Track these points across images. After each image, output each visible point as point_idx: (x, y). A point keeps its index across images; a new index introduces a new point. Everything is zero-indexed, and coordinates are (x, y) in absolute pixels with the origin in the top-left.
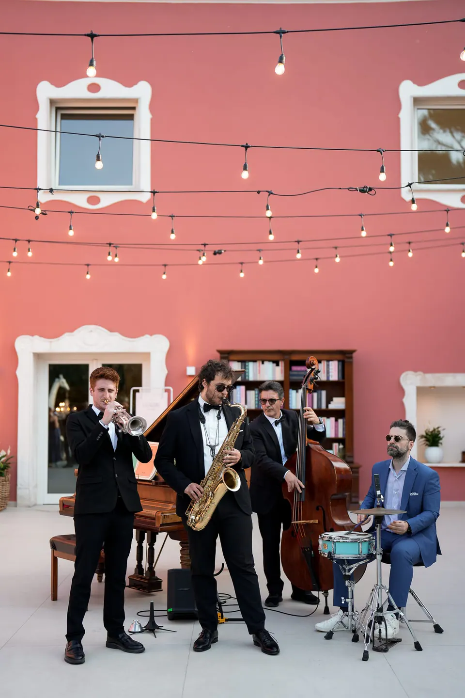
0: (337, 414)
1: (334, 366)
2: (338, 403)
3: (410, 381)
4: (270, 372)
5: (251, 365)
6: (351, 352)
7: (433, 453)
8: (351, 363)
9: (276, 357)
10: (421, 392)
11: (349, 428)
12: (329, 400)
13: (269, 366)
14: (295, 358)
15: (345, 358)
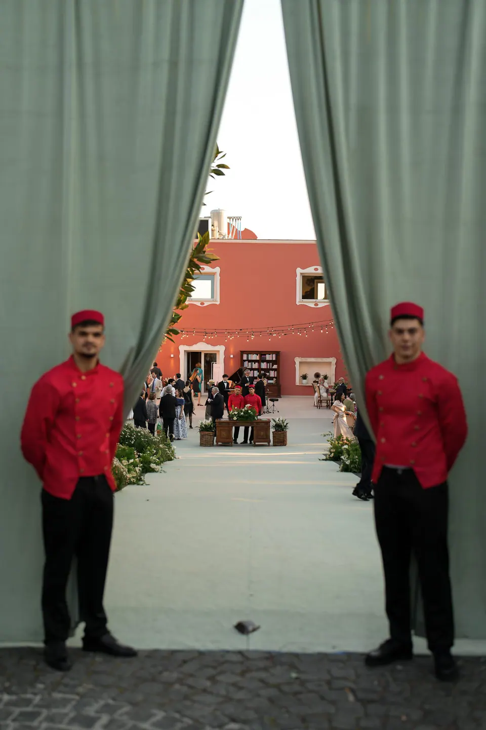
0: (275, 370)
1: (274, 355)
2: (275, 367)
3: (297, 360)
4: (255, 357)
5: (250, 355)
6: (279, 352)
7: (304, 381)
8: (279, 355)
9: (257, 353)
10: (301, 363)
11: (278, 374)
12: (272, 366)
13: (255, 355)
14: (263, 353)
15: (278, 354)
